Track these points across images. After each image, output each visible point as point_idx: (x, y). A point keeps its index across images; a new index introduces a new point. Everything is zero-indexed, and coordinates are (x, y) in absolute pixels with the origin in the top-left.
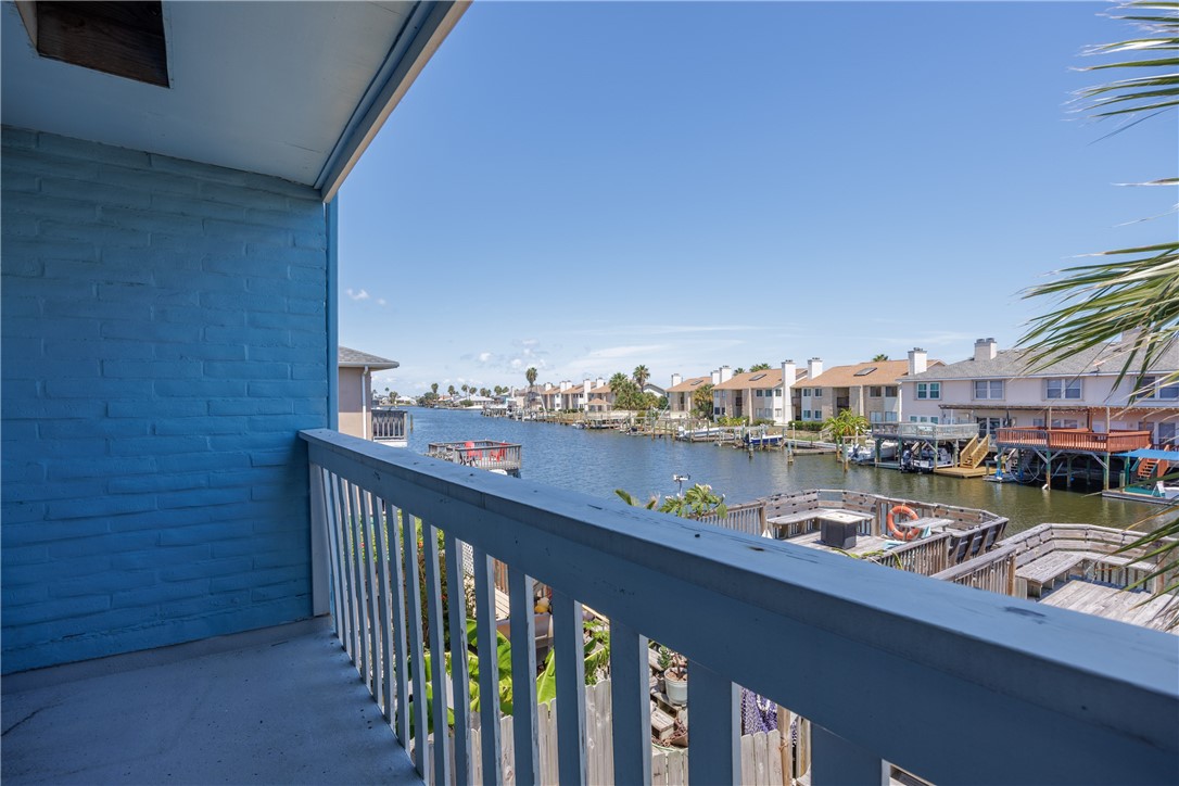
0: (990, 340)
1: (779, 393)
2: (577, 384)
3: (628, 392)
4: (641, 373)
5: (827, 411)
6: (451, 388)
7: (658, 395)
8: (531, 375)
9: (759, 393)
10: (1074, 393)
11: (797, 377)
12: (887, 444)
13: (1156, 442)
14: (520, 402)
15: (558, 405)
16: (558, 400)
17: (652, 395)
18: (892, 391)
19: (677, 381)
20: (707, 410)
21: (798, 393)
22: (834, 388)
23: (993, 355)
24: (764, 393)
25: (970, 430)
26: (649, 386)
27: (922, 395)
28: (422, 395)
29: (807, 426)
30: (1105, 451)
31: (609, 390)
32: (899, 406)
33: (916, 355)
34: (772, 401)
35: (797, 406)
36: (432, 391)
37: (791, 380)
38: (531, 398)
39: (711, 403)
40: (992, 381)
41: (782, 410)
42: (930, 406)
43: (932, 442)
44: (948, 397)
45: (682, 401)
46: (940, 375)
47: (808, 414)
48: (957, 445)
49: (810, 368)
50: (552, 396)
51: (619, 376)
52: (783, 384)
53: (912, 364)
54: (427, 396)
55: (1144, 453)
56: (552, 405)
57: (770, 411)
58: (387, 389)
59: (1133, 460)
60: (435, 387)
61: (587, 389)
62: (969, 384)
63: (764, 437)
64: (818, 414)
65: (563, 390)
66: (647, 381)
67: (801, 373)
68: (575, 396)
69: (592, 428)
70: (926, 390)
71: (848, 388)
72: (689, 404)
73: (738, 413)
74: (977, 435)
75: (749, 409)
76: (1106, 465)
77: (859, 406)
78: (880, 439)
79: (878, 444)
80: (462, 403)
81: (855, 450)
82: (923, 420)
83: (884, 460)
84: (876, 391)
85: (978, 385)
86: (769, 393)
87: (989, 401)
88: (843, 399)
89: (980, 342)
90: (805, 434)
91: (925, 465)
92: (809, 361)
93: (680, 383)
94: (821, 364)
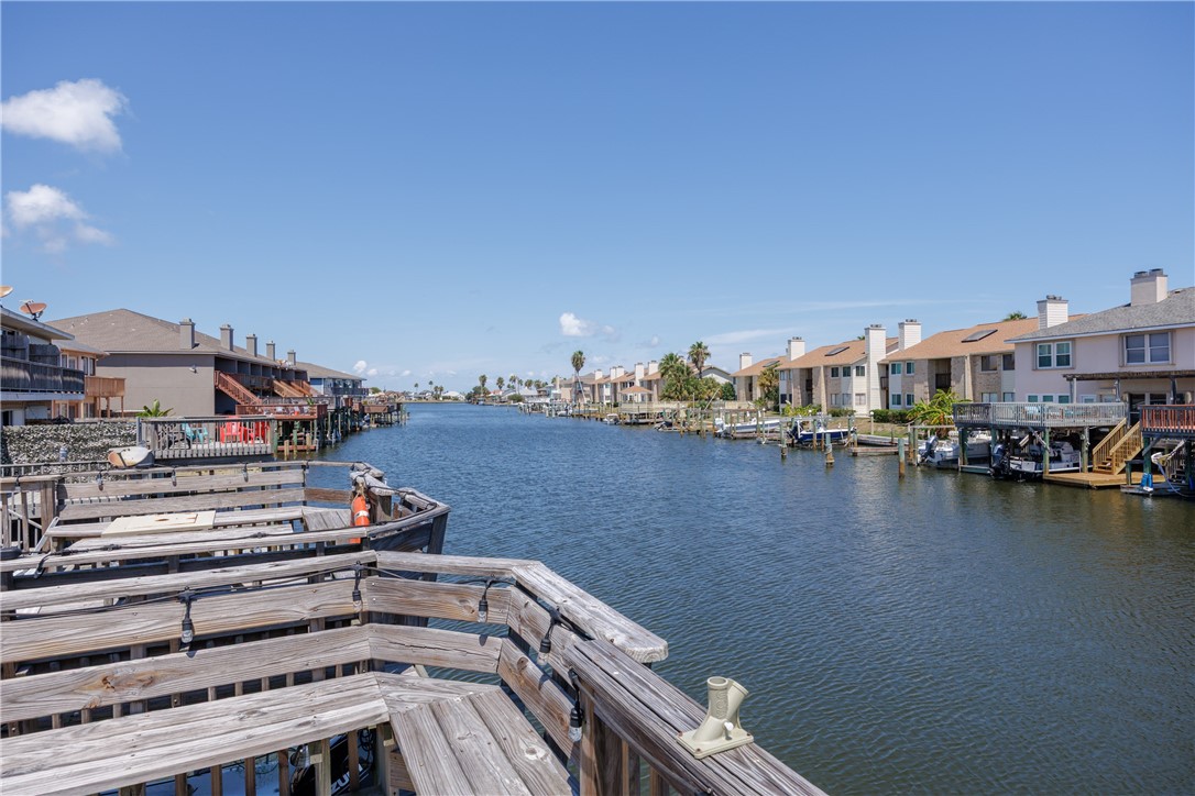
0: (1156, 272)
1: (860, 371)
2: (630, 371)
3: (681, 378)
4: (698, 353)
5: (921, 391)
6: (500, 382)
7: (722, 381)
8: (578, 362)
9: (835, 371)
11: (888, 349)
12: (983, 437)
14: (566, 394)
15: (607, 398)
16: (607, 392)
17: (713, 380)
18: (1008, 361)
19: (747, 362)
20: (775, 400)
21: (886, 369)
22: (930, 360)
23: (1161, 295)
24: (841, 371)
25: (1112, 412)
26: (711, 369)
27: (1045, 362)
28: (470, 390)
29: (894, 416)
31: (659, 376)
33: (1050, 306)
34: (850, 382)
35: (885, 388)
36: (479, 384)
37: (878, 352)
38: (577, 389)
39: (777, 390)
40: (1151, 334)
41: (865, 394)
42: (1054, 378)
43: (1040, 429)
44: (1084, 363)
45: (750, 388)
46: (1075, 331)
47: (898, 400)
48: (1085, 437)
49: (902, 334)
50: (601, 386)
51: (671, 358)
52: (866, 359)
53: (1044, 319)
54: (477, 391)
56: (601, 397)
57: (849, 395)
58: (431, 383)
60: (483, 379)
61: (639, 375)
62: (1115, 342)
64: (910, 399)
65: (613, 378)
66: (707, 363)
67: (892, 344)
68: (624, 385)
69: (627, 424)
70: (1053, 354)
71: (949, 360)
72: (758, 393)
73: (808, 398)
74: (1124, 420)
75: (821, 394)
77: (965, 388)
78: (967, 429)
79: (963, 437)
80: (511, 398)
82: (1032, 399)
83: (972, 461)
84: (985, 361)
85: (1131, 341)
86: (847, 372)
87: (1148, 366)
88: (942, 373)
89: (1139, 276)
90: (888, 427)
91: (1029, 467)
92: (901, 325)
93: (750, 365)
94: (917, 329)
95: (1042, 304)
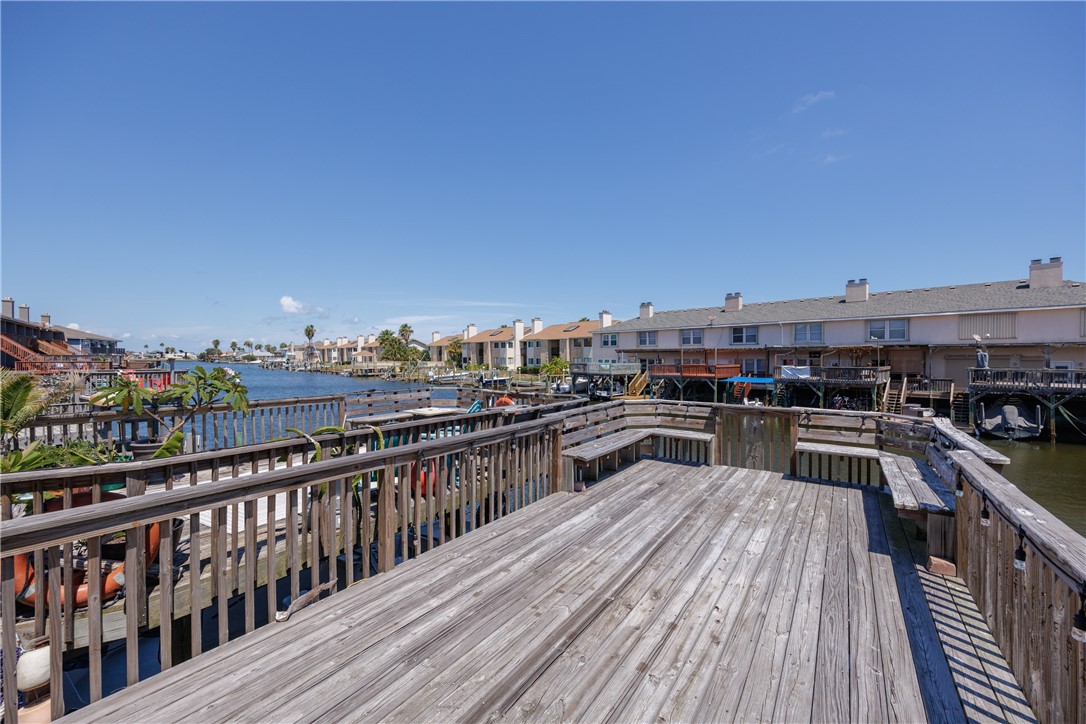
0: (649, 304)
1: (511, 345)
2: (352, 340)
3: (393, 346)
4: (405, 330)
5: (544, 357)
6: (234, 345)
7: (421, 349)
8: (310, 333)
9: (496, 345)
10: (698, 340)
11: (525, 333)
12: (581, 380)
13: (744, 372)
14: (300, 356)
15: (335, 358)
16: (335, 354)
17: (415, 348)
18: (588, 342)
19: (437, 337)
20: (459, 361)
21: (524, 344)
22: (549, 341)
23: (651, 315)
24: (500, 345)
25: (634, 368)
26: (414, 341)
27: (606, 343)
28: (204, 351)
29: (530, 370)
30: (714, 378)
31: (378, 345)
32: (590, 353)
33: (605, 316)
34: (505, 352)
35: (524, 355)
36: (212, 346)
37: (520, 336)
38: (310, 352)
39: (461, 354)
40: (649, 332)
41: (513, 358)
42: (610, 351)
43: (610, 376)
44: (623, 344)
45: (440, 353)
46: (617, 329)
47: (532, 361)
48: (626, 379)
49: (533, 325)
50: (329, 350)
51: (387, 333)
52: (514, 338)
53: (602, 322)
54: (209, 352)
55: (737, 379)
56: (330, 358)
57: (505, 359)
59: (731, 384)
60: (217, 343)
61: (361, 344)
62: (635, 335)
63: (495, 378)
64: (538, 361)
65: (339, 345)
66: (412, 337)
67: (528, 330)
68: (349, 350)
69: (359, 376)
70: (609, 339)
71: (558, 341)
72: (445, 356)
73: (481, 361)
74: (640, 372)
75: (488, 357)
76: (715, 388)
77: (566, 354)
78: (575, 376)
79: (574, 380)
80: (244, 358)
81: (558, 385)
82: (607, 361)
83: (578, 392)
84: (576, 342)
85: (641, 335)
86: (503, 345)
87: (648, 347)
88: (555, 348)
89: (642, 305)
90: (528, 376)
91: (604, 394)
92: (533, 321)
93: (439, 339)
94: (541, 323)
95: (601, 314)
